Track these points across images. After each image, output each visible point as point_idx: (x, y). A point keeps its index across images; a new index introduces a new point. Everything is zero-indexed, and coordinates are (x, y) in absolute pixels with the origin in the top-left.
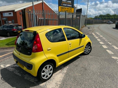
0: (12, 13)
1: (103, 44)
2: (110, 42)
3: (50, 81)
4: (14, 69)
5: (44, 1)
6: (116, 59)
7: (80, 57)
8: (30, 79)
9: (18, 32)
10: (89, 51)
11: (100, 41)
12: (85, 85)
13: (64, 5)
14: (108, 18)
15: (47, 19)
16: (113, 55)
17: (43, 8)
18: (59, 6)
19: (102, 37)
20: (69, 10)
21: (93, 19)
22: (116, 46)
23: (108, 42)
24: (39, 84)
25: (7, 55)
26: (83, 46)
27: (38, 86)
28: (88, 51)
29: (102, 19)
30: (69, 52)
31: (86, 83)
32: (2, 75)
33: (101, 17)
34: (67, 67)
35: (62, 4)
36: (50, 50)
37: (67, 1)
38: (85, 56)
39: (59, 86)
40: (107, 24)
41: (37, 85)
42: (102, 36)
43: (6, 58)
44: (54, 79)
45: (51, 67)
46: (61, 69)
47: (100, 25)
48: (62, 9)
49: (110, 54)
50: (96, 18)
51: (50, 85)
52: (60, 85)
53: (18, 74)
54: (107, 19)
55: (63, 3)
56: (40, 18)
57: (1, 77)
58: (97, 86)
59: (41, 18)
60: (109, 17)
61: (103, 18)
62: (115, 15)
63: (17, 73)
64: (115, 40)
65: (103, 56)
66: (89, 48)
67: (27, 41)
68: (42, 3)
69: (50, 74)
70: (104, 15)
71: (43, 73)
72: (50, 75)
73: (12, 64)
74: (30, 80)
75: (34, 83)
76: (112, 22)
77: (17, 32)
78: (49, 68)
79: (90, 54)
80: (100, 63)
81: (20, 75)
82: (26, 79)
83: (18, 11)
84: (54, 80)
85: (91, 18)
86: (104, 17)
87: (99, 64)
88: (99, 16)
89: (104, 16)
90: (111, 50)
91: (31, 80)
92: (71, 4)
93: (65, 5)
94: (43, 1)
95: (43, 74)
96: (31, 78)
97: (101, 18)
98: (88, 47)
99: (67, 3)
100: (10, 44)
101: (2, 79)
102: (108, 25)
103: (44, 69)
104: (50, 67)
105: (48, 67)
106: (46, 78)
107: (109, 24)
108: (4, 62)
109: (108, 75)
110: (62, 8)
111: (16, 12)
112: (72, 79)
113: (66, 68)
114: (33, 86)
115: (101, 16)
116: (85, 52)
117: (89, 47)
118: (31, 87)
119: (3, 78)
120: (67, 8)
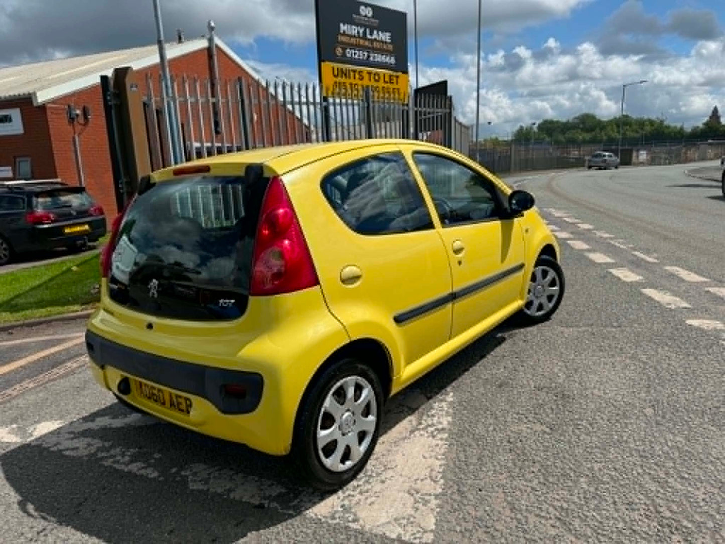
0: (15, 114)
1: (613, 261)
2: (648, 252)
3: (367, 482)
4: (97, 443)
5: (217, 41)
6: (716, 330)
7: (503, 340)
8: (229, 485)
9: (67, 231)
10: (550, 298)
11: (589, 251)
12: (593, 479)
13: (349, 53)
14: (588, 136)
16: (693, 312)
18: (321, 60)
19: (589, 230)
20: (381, 84)
21: (507, 143)
22: (690, 269)
23: (637, 253)
24: (298, 511)
25: (23, 367)
26: (522, 266)
27: (296, 521)
28: (544, 300)
29: (557, 143)
30: (453, 297)
31: (597, 466)
32: (18, 490)
33: (550, 135)
34: (449, 396)
35: (339, 51)
36: (357, 278)
37: (365, 33)
38: (534, 329)
39: (434, 502)
40: (590, 167)
41: (291, 516)
42: (586, 226)
43: (18, 387)
44: (386, 468)
45: (367, 392)
46: (412, 411)
47: (552, 174)
48: (343, 80)
49: (671, 310)
50: (523, 137)
51: (376, 506)
52: (437, 496)
53: (134, 467)
54: (584, 142)
55: (344, 46)
57: (14, 497)
58: (667, 474)
60: (590, 130)
61: (561, 138)
62: (622, 122)
63: (127, 464)
64: (666, 238)
65: (634, 321)
66: (549, 278)
67: (179, 247)
68: (209, 50)
69: (362, 436)
70: (564, 120)
71: (324, 427)
72: (361, 441)
73: (75, 417)
74: (230, 491)
75: (261, 506)
76: (614, 158)
77: (59, 231)
78: (357, 397)
79: (554, 316)
80: (634, 357)
81: (153, 474)
82: (200, 491)
83: (54, 101)
84: (390, 473)
85: (496, 142)
86: (569, 135)
87: (628, 361)
88: (540, 127)
89: (565, 127)
90: (670, 290)
91: (236, 495)
92: (391, 47)
93: (360, 55)
94: (211, 40)
95: (323, 434)
96: (231, 479)
97: (548, 139)
98: (545, 274)
99: (367, 43)
100: (21, 301)
101: (25, 511)
102: (593, 172)
103: (329, 403)
104: (359, 388)
105: (351, 392)
106: (342, 467)
107: (600, 169)
108: (14, 413)
109: (703, 412)
110: (344, 73)
111: (43, 108)
112: (505, 458)
113: (444, 404)
114: (267, 526)
115: (548, 127)
116: (529, 304)
117: (552, 274)
118: (252, 535)
119: (30, 508)
120: (372, 76)
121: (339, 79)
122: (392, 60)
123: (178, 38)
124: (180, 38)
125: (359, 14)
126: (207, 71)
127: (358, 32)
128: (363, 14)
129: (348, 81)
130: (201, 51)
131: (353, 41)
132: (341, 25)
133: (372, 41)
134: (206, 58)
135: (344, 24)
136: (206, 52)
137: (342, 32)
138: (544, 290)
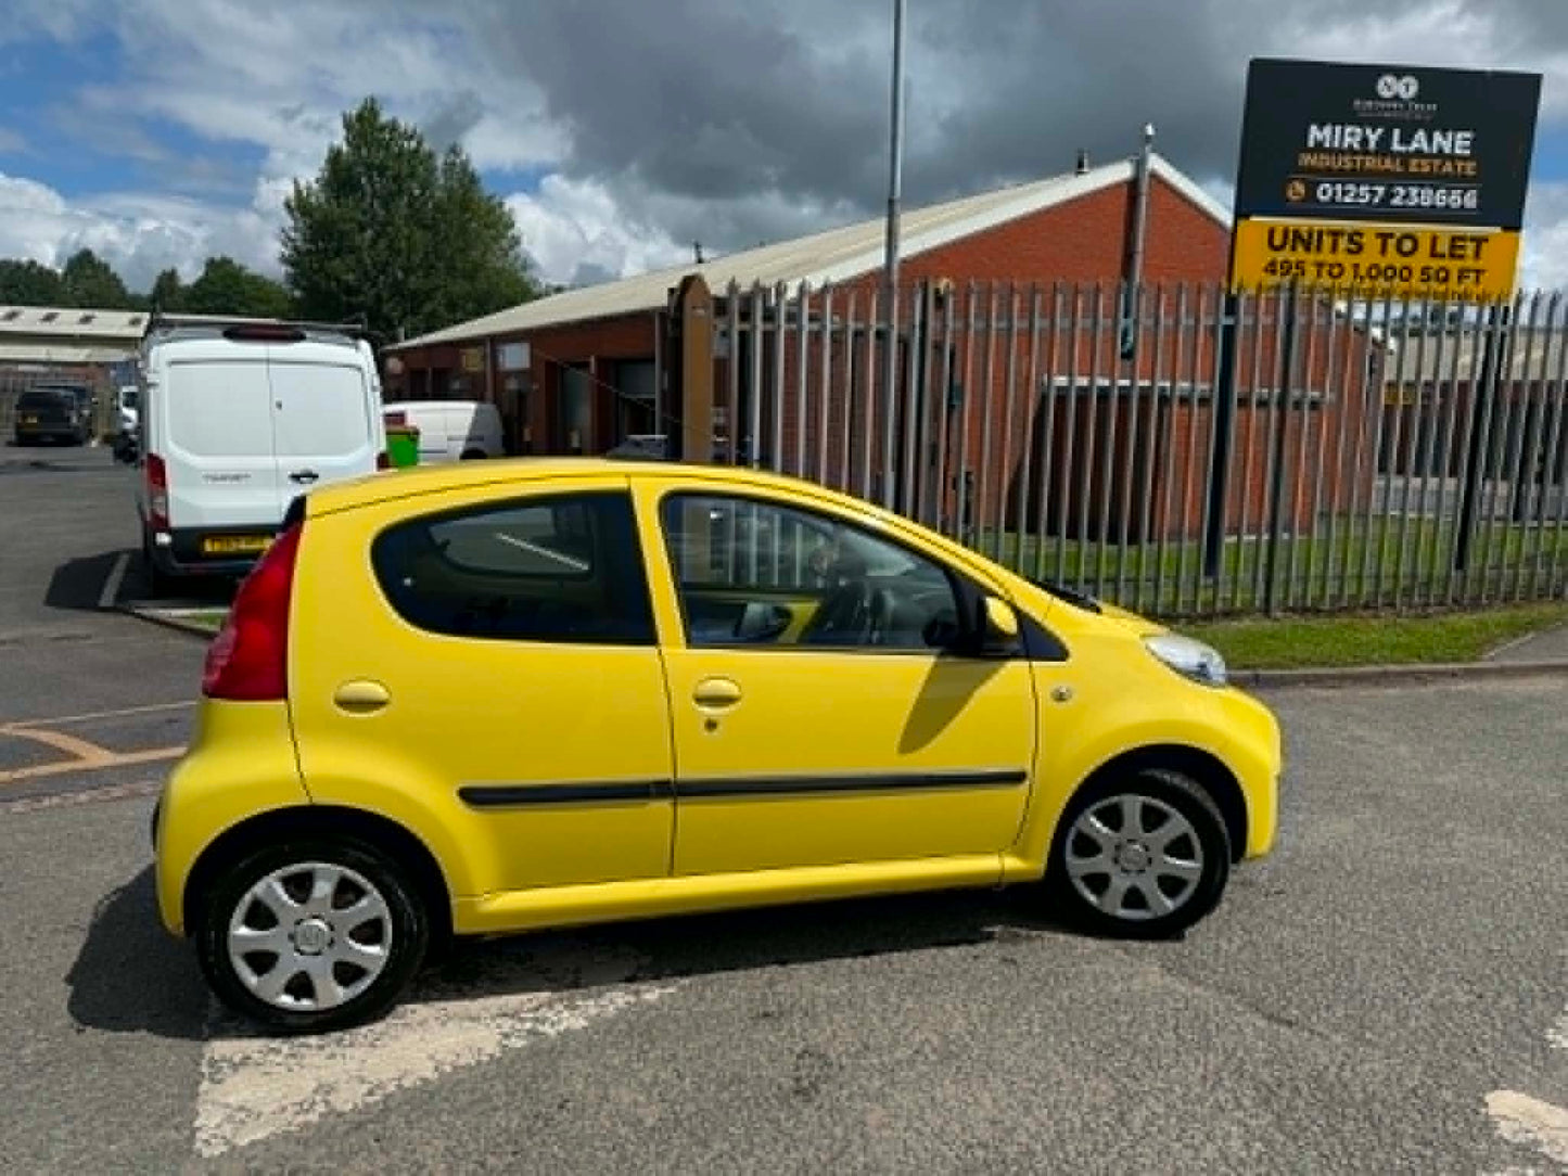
5: (1154, 162)
10: (1169, 884)
13: (1324, 193)
15: (1145, 396)
17: (1129, 257)
18: (1241, 212)
20: (1420, 261)
26: (1015, 778)
35: (1296, 190)
37: (1385, 141)
45: (370, 903)
55: (1315, 177)
56: (1061, 381)
59: (1083, 381)
66: (1165, 833)
68: (1133, 185)
69: (354, 975)
92: (1470, 168)
93: (1363, 194)
94: (1140, 164)
95: (243, 933)
98: (1155, 818)
99: (1389, 164)
105: (322, 889)
106: (287, 1002)
110: (1303, 240)
117: (1178, 823)
120: (1392, 243)
121: (1280, 256)
122: (1471, 200)
123: (1076, 163)
124: (1081, 165)
125: (1376, 97)
126: (1121, 227)
127: (1365, 141)
128: (1386, 94)
129: (1312, 257)
130: (1118, 185)
131: (1346, 162)
132: (1314, 129)
133: (1405, 158)
134: (1123, 200)
135: (1321, 127)
136: (1125, 190)
137: (1311, 144)
138: (1150, 861)
